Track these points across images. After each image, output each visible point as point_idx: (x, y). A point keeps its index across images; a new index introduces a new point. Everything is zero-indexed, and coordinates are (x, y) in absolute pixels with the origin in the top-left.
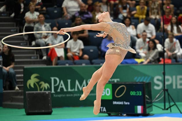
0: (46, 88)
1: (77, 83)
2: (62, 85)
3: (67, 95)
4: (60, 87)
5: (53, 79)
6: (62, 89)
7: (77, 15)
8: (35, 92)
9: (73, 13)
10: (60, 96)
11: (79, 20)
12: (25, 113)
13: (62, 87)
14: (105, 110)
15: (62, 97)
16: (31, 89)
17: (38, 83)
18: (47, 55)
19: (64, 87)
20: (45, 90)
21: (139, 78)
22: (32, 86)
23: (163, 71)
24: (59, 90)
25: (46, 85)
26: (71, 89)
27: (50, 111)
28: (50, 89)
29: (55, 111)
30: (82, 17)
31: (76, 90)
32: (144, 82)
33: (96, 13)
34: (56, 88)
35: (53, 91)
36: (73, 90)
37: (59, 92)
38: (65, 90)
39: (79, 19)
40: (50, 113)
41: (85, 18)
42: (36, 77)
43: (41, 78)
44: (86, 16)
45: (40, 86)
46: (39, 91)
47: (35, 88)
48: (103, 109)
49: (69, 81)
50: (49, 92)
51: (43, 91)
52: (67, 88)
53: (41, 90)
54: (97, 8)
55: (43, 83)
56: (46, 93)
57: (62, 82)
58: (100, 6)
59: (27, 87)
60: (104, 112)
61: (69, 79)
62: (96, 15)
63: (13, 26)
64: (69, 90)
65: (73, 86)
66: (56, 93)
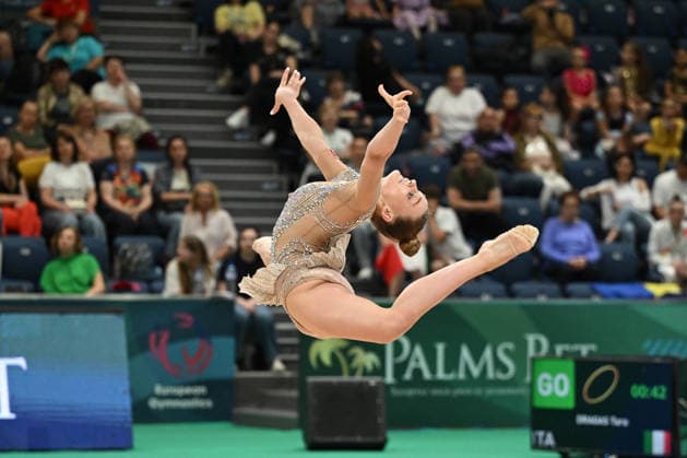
0: (369, 367)
1: (465, 353)
2: (417, 360)
3: (436, 392)
4: (412, 365)
6: (417, 372)
7: (468, 143)
8: (334, 379)
9: (456, 137)
10: (410, 392)
11: (474, 161)
12: (301, 444)
13: (417, 366)
14: (550, 440)
15: (417, 398)
16: (322, 369)
17: (344, 351)
19: (423, 365)
20: (365, 373)
21: (658, 345)
22: (326, 360)
24: (408, 376)
25: (368, 359)
26: (447, 370)
27: (380, 439)
28: (380, 371)
29: (396, 440)
30: (484, 151)
31: (462, 375)
32: (674, 359)
33: (527, 138)
34: (400, 369)
35: (389, 378)
36: (451, 376)
37: (408, 382)
38: (427, 375)
39: (474, 155)
40: (379, 446)
41: (491, 155)
44: (497, 146)
45: (350, 359)
46: (345, 378)
47: (335, 369)
48: (544, 438)
49: (440, 348)
50: (379, 379)
51: (358, 378)
52: (433, 370)
53: (353, 372)
54: (531, 122)
55: (358, 351)
56: (367, 383)
57: (418, 351)
58: (540, 118)
59: (309, 363)
60: (549, 448)
61: (440, 341)
63: (268, 171)
64: (441, 375)
65: (452, 362)
66: (400, 383)
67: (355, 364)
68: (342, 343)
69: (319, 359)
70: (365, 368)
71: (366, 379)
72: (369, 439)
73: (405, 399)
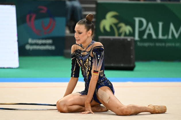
0: (128, 32)
1: (172, 27)
2: (150, 30)
3: (158, 44)
4: (147, 32)
5: (137, 20)
6: (150, 35)
8: (111, 37)
10: (146, 44)
13: (150, 32)
15: (149, 47)
16: (106, 33)
17: (116, 25)
19: (152, 32)
20: (126, 35)
22: (108, 29)
24: (145, 37)
25: (127, 29)
26: (163, 35)
27: (132, 65)
28: (132, 34)
29: (139, 66)
31: (170, 37)
34: (141, 33)
35: (137, 38)
36: (165, 37)
37: (145, 39)
38: (154, 37)
40: (131, 69)
42: (114, 17)
43: (120, 19)
45: (119, 29)
46: (116, 37)
49: (161, 24)
50: (132, 38)
51: (122, 37)
52: (157, 34)
53: (120, 35)
55: (122, 25)
56: (127, 39)
57: (150, 25)
61: (160, 21)
64: (160, 37)
65: (166, 31)
66: (142, 40)
67: (121, 31)
68: (115, 21)
69: (104, 28)
70: (125, 33)
71: (126, 38)
72: (127, 65)
73: (144, 47)
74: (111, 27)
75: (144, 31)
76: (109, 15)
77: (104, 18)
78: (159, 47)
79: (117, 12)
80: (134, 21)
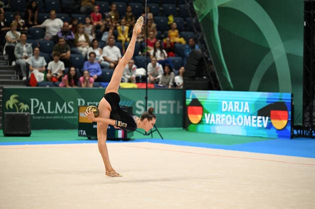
0: (26, 109)
1: (57, 105)
2: (41, 107)
3: (47, 117)
4: (40, 108)
5: (32, 100)
6: (41, 111)
8: (14, 113)
10: (39, 118)
11: (63, 41)
12: (3, 135)
14: (84, 133)
15: (41, 119)
16: (10, 110)
17: (17, 104)
18: (27, 76)
19: (43, 108)
20: (24, 111)
22: (11, 107)
23: (145, 96)
24: (38, 112)
25: (25, 107)
26: (51, 111)
27: (29, 133)
28: (29, 111)
29: (34, 133)
30: (66, 38)
31: (56, 112)
32: (125, 107)
33: (79, 35)
34: (36, 110)
35: (32, 113)
36: (53, 112)
37: (38, 114)
38: (45, 112)
39: (63, 40)
40: (28, 135)
41: (67, 39)
42: (15, 98)
43: (20, 99)
44: (69, 37)
45: (19, 107)
46: (18, 113)
47: (14, 109)
48: (83, 132)
49: (49, 103)
50: (29, 113)
51: (22, 113)
52: (47, 110)
53: (20, 111)
54: (80, 30)
55: (22, 104)
56: (24, 114)
57: (42, 104)
58: (83, 28)
60: (84, 136)
61: (49, 101)
62: (78, 37)
64: (49, 112)
65: (53, 108)
66: (36, 114)
67: (21, 108)
68: (17, 101)
69: (9, 106)
70: (24, 110)
71: (24, 113)
72: (25, 133)
73: (37, 119)
74: (13, 105)
75: (38, 108)
76: (12, 97)
77: (9, 99)
78: (48, 119)
79: (18, 94)
80: (30, 101)
